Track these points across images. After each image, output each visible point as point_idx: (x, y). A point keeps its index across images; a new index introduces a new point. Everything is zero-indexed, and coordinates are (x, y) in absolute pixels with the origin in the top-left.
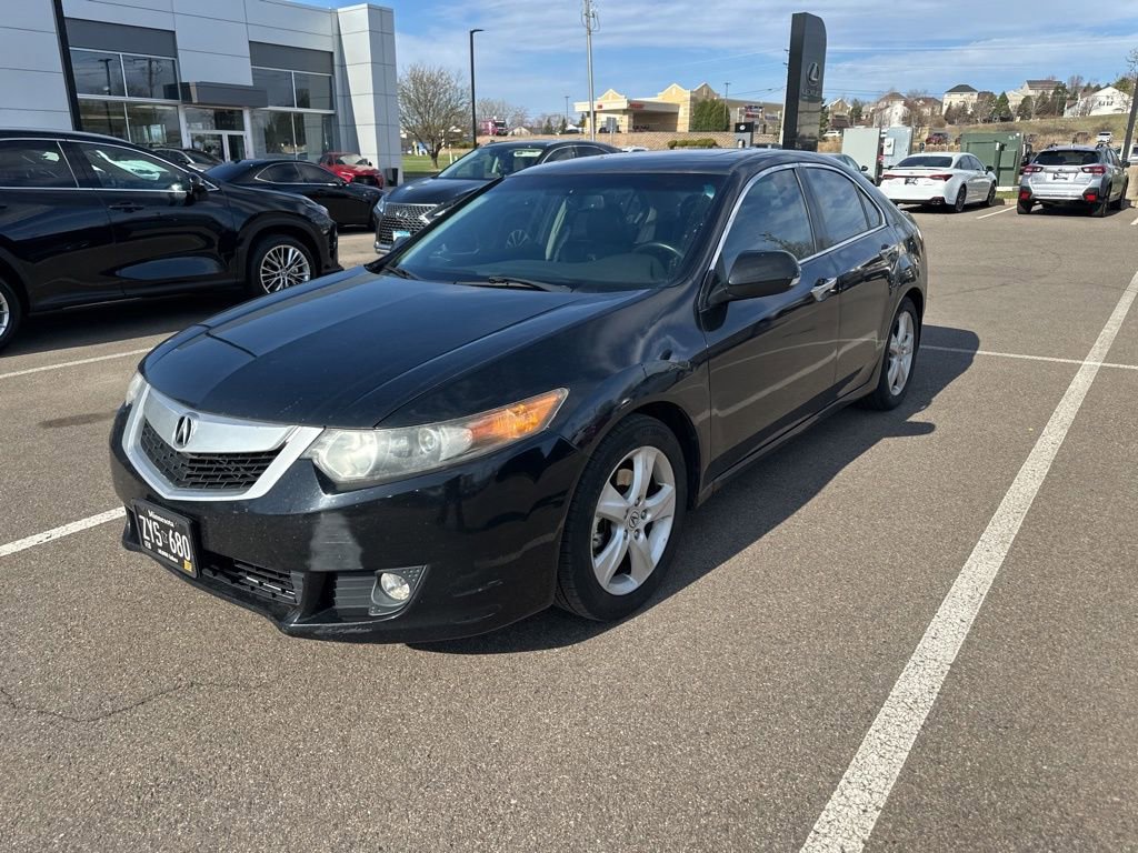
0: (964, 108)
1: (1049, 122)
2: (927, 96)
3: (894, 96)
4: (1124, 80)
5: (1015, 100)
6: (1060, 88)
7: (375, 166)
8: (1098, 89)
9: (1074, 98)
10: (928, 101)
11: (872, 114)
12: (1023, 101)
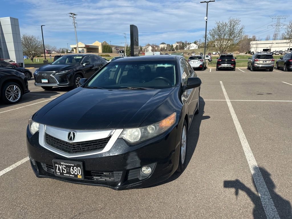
0: (164, 48)
1: (182, 51)
2: (156, 45)
3: (149, 45)
4: (195, 42)
5: (174, 46)
6: (183, 44)
7: (16, 62)
8: (190, 44)
9: (186, 46)
10: (156, 46)
11: (145, 49)
12: (176, 46)
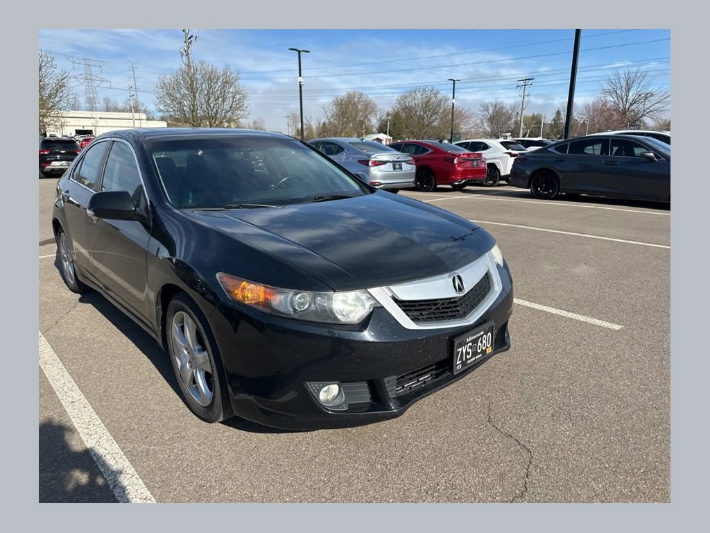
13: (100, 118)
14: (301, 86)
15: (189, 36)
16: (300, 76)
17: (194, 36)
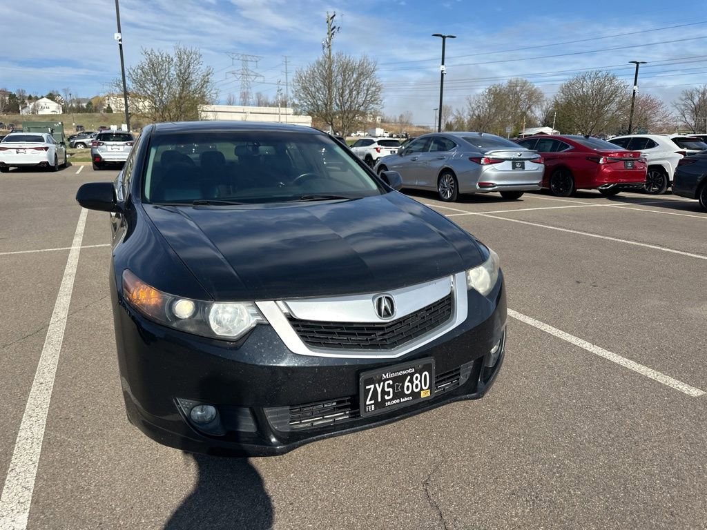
4: (50, 94)
13: (251, 113)
14: (442, 75)
15: (332, 27)
16: (443, 64)
17: (337, 27)
